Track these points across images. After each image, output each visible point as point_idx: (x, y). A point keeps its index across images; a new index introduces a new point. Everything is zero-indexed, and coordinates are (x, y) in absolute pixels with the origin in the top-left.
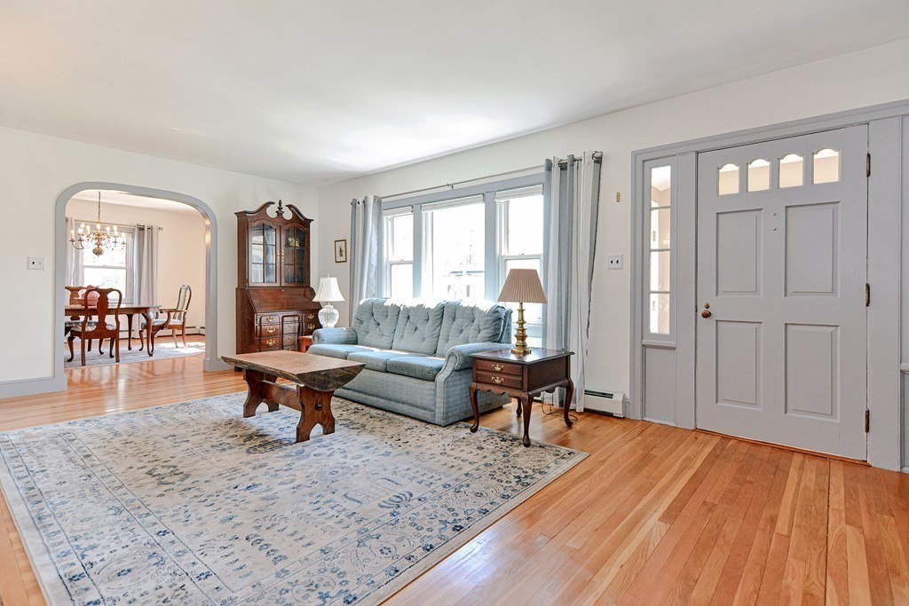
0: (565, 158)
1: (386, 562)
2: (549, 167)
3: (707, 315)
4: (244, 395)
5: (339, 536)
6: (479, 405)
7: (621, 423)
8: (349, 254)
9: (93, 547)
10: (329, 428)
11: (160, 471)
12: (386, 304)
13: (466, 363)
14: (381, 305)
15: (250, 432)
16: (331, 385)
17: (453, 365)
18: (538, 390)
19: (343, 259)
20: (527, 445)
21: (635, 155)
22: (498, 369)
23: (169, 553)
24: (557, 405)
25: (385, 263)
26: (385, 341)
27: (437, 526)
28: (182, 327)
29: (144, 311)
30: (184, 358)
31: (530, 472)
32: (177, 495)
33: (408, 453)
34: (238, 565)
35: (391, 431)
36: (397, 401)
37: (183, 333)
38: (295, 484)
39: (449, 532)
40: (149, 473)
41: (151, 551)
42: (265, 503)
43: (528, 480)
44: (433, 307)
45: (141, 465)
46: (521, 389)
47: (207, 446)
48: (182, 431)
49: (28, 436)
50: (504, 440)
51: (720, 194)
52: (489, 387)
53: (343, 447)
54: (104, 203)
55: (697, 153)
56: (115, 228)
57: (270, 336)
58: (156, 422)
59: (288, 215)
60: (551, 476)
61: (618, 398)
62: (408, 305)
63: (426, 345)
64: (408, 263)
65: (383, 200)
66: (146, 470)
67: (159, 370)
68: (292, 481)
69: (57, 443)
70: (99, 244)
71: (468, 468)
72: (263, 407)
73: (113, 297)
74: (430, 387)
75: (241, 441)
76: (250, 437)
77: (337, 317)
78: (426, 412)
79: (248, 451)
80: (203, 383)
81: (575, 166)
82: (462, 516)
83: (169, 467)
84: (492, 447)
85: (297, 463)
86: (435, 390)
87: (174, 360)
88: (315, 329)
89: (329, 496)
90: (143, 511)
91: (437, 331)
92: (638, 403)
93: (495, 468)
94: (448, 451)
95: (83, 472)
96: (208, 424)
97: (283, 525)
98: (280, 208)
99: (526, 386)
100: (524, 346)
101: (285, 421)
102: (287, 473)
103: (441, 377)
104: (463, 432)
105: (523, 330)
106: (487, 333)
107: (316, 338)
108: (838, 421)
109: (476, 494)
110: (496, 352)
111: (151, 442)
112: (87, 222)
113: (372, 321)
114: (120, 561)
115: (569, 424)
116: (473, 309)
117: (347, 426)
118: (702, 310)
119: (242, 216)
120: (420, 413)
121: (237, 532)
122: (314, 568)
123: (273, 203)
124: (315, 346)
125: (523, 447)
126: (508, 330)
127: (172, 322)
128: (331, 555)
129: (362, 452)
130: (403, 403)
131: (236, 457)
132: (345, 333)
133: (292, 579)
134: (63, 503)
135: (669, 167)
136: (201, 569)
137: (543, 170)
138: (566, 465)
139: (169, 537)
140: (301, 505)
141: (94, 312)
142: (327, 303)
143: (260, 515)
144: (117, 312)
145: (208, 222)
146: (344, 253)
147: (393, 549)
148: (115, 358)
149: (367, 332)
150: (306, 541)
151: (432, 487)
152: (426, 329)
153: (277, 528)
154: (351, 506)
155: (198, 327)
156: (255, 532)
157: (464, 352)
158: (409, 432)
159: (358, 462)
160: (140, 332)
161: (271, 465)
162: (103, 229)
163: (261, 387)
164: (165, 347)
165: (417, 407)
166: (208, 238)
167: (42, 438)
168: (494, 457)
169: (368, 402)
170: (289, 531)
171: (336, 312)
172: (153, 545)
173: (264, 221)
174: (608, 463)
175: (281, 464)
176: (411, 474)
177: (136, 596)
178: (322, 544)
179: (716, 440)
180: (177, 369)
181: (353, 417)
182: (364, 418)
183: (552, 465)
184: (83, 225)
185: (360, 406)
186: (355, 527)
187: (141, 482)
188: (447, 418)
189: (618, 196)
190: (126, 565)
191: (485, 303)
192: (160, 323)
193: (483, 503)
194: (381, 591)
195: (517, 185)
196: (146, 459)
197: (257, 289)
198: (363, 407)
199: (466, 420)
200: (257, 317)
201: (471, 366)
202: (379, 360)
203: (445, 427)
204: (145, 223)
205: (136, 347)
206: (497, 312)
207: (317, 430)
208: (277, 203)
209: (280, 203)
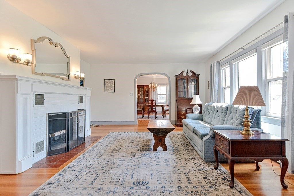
2: (287, 21)
10: (164, 149)
12: (212, 105)
16: (160, 134)
20: (231, 187)
22: (221, 140)
25: (222, 88)
44: (224, 107)
46: (229, 154)
57: (182, 115)
59: (190, 74)
62: (218, 106)
64: (228, 87)
65: (221, 61)
86: (202, 144)
90: (98, 158)
98: (187, 72)
103: (204, 139)
115: (285, 187)
116: (237, 109)
119: (176, 76)
132: (198, 116)
137: (284, 24)
144: (155, 106)
149: (206, 116)
152: (221, 117)
157: (216, 129)
159: (155, 164)
171: (199, 108)
173: (182, 77)
200: (178, 108)
207: (160, 148)
208: (186, 71)
209: (187, 70)
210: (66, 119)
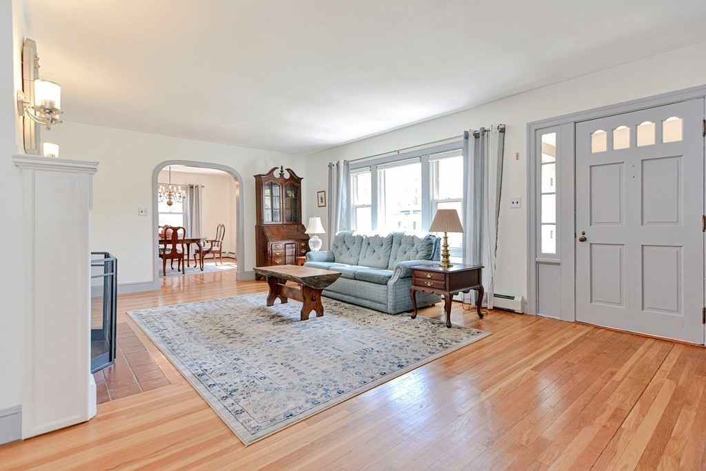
0: (478, 129)
1: (359, 378)
2: (467, 137)
3: (583, 240)
4: (267, 294)
5: (331, 366)
6: (417, 302)
7: (521, 317)
8: (328, 201)
9: (205, 363)
10: (320, 313)
11: (226, 332)
12: (353, 235)
13: (407, 273)
14: (350, 236)
15: (273, 314)
16: (321, 285)
17: (399, 274)
18: (457, 291)
19: (323, 204)
20: (449, 326)
21: (529, 125)
22: (429, 276)
23: (243, 368)
24: (473, 304)
25: (352, 207)
26: (353, 260)
27: (388, 365)
28: (220, 252)
29: (197, 241)
30: (221, 272)
31: (449, 341)
32: (239, 343)
33: (370, 328)
34: (279, 375)
35: (359, 316)
36: (362, 298)
37: (221, 256)
38: (303, 341)
39: (395, 367)
40: (222, 332)
41: (234, 367)
42: (287, 349)
43: (447, 345)
44: (385, 236)
45: (216, 328)
46: (445, 289)
47: (249, 320)
48: (233, 312)
49: (150, 312)
50: (433, 324)
51: (593, 152)
52: (424, 289)
53: (330, 324)
54: (173, 172)
55: (575, 123)
56: (179, 187)
57: (277, 257)
58: (217, 307)
59: (287, 176)
60: (463, 343)
61: (518, 299)
62: (369, 236)
63: (382, 262)
64: (368, 206)
65: (350, 163)
66: (219, 331)
67: (207, 279)
68: (302, 340)
69: (168, 316)
70: (170, 199)
71: (408, 337)
72: (278, 300)
73: (180, 232)
74: (383, 289)
75: (269, 318)
76: (273, 317)
77: (321, 244)
78: (382, 305)
79: (273, 324)
80: (235, 287)
81: (486, 135)
82: (403, 360)
83: (231, 330)
84: (425, 327)
85: (303, 331)
86: (387, 291)
87: (215, 273)
88: (306, 252)
89: (324, 347)
90: (224, 349)
91: (388, 253)
92: (533, 304)
93: (426, 338)
94: (396, 327)
95: (186, 331)
96: (247, 309)
97: (300, 359)
98: (282, 171)
99: (448, 288)
100: (448, 262)
101: (291, 309)
102: (298, 336)
103: (391, 282)
104: (406, 318)
105: (447, 251)
106: (423, 253)
107: (308, 258)
108: (682, 316)
109: (413, 351)
110: (429, 266)
111: (218, 317)
112: (163, 184)
113: (344, 246)
114: (219, 369)
115: (481, 316)
116: (413, 238)
117: (331, 313)
118: (579, 236)
119: (258, 177)
120: (378, 306)
121: (275, 361)
122: (320, 379)
123: (277, 168)
124: (307, 263)
125: (446, 328)
126: (438, 251)
127: (214, 249)
128: (328, 374)
129: (342, 327)
130: (366, 300)
131: (267, 326)
132: (326, 255)
133: (309, 382)
134: (182, 344)
135: (555, 134)
136: (260, 375)
137: (462, 138)
138: (474, 339)
139: (241, 361)
140: (308, 351)
141: (169, 242)
142: (314, 235)
143: (286, 354)
144: (182, 242)
145: (237, 183)
146: (324, 200)
147: (362, 373)
148: (181, 272)
149: (341, 254)
150: (313, 367)
151: (385, 346)
152: (381, 252)
153: (297, 360)
154: (338, 353)
155: (227, 253)
156: (286, 361)
157: (406, 265)
158: (371, 317)
159: (340, 332)
160: (195, 255)
161: (288, 331)
162: (172, 189)
163: (277, 287)
164: (209, 265)
165: (376, 302)
166: (237, 192)
167: (158, 314)
168: (426, 332)
169: (344, 300)
170: (304, 361)
171: (320, 240)
172: (233, 364)
173: (271, 181)
174: (504, 338)
175: (294, 331)
176: (372, 339)
177: (232, 384)
178: (323, 369)
179: (589, 329)
180: (218, 279)
181: (334, 308)
182: (342, 309)
183: (465, 338)
184: (161, 187)
185: (338, 302)
186: (340, 362)
187: (219, 336)
188: (395, 309)
189: (517, 155)
190: (223, 371)
191: (422, 233)
192: (207, 250)
193: (417, 355)
194: (357, 390)
195: (444, 149)
196: (218, 326)
197: (269, 226)
198: (340, 302)
199: (408, 312)
200: (270, 244)
201: (411, 275)
202: (350, 272)
203: (395, 315)
204: (194, 183)
205: (192, 265)
206: (430, 239)
207: (313, 314)
208: (280, 168)
209: (282, 168)
210: (112, 276)
